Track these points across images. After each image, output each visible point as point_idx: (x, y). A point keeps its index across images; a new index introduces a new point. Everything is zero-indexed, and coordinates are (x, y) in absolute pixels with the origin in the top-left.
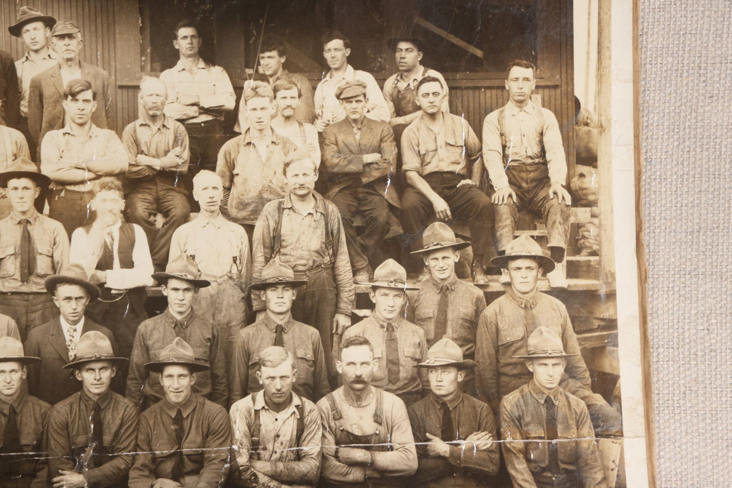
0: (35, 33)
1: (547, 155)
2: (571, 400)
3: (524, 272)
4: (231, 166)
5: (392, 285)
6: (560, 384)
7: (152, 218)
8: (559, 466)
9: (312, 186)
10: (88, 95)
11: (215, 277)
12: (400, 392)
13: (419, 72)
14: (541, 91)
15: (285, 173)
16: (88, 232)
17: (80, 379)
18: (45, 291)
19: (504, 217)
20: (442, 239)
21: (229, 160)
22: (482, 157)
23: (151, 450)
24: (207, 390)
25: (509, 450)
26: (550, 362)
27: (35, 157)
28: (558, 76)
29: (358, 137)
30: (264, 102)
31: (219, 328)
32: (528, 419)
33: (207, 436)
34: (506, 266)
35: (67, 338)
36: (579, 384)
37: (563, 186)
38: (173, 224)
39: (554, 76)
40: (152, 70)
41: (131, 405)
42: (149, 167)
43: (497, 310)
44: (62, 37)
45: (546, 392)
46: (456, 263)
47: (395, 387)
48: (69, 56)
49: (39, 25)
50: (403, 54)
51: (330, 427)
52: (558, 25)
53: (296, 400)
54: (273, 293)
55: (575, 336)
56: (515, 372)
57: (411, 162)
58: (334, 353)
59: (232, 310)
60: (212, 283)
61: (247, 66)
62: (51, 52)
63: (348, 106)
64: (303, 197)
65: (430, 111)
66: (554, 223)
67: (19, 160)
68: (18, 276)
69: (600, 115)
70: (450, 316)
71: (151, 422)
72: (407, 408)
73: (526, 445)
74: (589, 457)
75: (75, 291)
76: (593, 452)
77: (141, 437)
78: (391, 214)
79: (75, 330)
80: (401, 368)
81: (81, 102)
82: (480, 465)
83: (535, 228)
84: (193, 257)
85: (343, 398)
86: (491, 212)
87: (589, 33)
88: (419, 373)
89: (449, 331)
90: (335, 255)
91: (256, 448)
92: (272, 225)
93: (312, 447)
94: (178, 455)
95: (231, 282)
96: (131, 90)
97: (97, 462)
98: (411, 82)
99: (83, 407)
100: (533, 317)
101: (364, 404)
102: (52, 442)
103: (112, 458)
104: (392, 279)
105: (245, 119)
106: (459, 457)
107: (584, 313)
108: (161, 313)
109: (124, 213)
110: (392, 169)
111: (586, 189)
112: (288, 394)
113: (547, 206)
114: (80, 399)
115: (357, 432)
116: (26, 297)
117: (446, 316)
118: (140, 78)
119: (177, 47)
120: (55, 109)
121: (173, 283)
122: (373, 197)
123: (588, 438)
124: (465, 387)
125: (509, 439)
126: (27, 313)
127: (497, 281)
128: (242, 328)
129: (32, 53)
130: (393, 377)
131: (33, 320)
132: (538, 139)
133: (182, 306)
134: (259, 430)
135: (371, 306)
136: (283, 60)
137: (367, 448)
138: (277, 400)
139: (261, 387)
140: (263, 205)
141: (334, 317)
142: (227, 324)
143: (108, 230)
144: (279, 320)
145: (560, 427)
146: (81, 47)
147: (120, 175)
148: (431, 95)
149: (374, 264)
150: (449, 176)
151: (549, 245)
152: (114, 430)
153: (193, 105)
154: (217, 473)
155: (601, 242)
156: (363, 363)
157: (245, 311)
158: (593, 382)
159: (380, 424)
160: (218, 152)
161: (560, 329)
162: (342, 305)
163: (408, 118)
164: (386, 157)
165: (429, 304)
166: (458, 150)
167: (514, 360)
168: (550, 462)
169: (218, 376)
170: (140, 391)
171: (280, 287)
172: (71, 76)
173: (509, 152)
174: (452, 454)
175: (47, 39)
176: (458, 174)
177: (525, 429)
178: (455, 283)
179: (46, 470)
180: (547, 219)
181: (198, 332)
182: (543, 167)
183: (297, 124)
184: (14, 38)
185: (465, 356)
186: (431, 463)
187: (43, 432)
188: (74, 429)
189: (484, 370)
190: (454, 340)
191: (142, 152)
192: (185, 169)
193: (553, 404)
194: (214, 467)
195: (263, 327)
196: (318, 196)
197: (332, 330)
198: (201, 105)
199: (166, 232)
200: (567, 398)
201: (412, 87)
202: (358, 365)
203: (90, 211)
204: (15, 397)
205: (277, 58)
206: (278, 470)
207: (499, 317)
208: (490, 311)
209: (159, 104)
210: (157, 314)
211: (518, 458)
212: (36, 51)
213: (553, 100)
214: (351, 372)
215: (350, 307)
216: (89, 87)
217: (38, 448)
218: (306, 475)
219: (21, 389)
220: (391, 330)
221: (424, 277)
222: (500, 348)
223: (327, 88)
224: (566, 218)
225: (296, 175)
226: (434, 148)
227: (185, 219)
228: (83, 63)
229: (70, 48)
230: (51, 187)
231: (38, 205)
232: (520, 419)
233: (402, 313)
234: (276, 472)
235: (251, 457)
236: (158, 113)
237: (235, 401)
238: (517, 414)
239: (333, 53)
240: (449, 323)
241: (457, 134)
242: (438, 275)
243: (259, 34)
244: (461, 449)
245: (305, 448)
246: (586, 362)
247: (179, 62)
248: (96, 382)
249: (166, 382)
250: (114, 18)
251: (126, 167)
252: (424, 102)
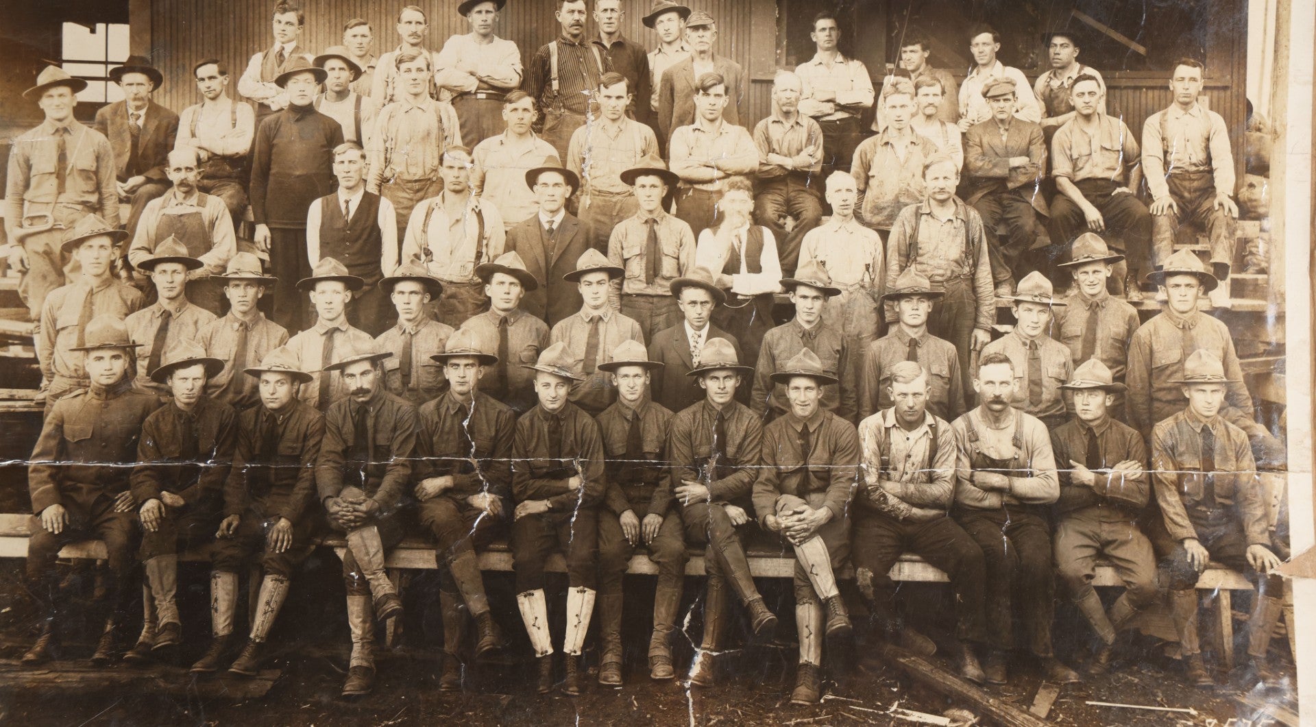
0: (669, 24)
1: (1213, 163)
2: (1230, 430)
3: (1183, 290)
4: (867, 167)
5: (1037, 300)
6: (1219, 412)
7: (781, 221)
8: (1214, 500)
9: (953, 190)
10: (720, 89)
11: (846, 285)
12: (1042, 415)
13: (1075, 70)
14: (1209, 93)
15: (924, 175)
16: (715, 233)
17: (703, 387)
18: (670, 294)
19: (1164, 228)
20: (1094, 251)
21: (864, 160)
22: (1141, 164)
23: (775, 464)
24: (835, 405)
25: (1160, 482)
26: (1208, 388)
27: (664, 154)
28: (1228, 77)
29: (1004, 138)
30: (906, 99)
31: (849, 339)
32: (1182, 449)
33: (834, 453)
34: (1163, 282)
35: (692, 344)
36: (1240, 413)
37: (1229, 197)
38: (804, 227)
39: (1223, 76)
40: (787, 64)
41: (756, 416)
42: (781, 166)
43: (1152, 330)
44: (696, 28)
45: (1203, 420)
46: (1107, 278)
47: (1037, 410)
48: (702, 48)
49: (674, 15)
50: (1058, 49)
51: (965, 449)
52: (1231, 20)
53: (930, 419)
54: (907, 304)
55: (1238, 361)
56: (1169, 397)
57: (1061, 167)
58: (972, 371)
59: (863, 321)
60: (843, 292)
61: (888, 61)
62: (684, 44)
63: (995, 105)
64: (942, 202)
65: (1085, 112)
66: (1219, 237)
67: (647, 157)
68: (643, 277)
69: (1274, 120)
70: (1099, 335)
71: (776, 435)
72: (1049, 431)
73: (1180, 477)
74: (1249, 492)
75: (700, 295)
76: (1253, 487)
77: (766, 451)
78: (1038, 222)
79: (700, 336)
80: (1044, 389)
81: (712, 96)
82: (1127, 496)
83: (1197, 242)
84: (823, 263)
85: (980, 418)
86: (1149, 223)
87: (1265, 30)
88: (1064, 396)
89: (1098, 351)
90: (975, 265)
91: (885, 467)
92: (909, 231)
93: (945, 469)
94: (803, 471)
95: (863, 291)
96: (764, 85)
97: (720, 474)
98: (1065, 80)
99: (706, 416)
100: (1192, 339)
101: (1003, 426)
102: (675, 451)
103: (736, 471)
104: (1036, 293)
105: (884, 117)
106: (1104, 487)
107: (1248, 336)
108: (789, 321)
109: (753, 214)
110: (1041, 175)
111: (1255, 200)
112: (921, 412)
113: (1212, 218)
114: (704, 408)
115: (995, 456)
116: (651, 300)
117: (1095, 335)
118: (775, 72)
119: (814, 40)
120: (686, 103)
121: (802, 290)
122: (1019, 204)
123: (1248, 471)
124: (1114, 412)
125: (1160, 470)
126: (651, 316)
127: (1153, 298)
128: (873, 340)
129: (664, 45)
130: (1035, 398)
131: (658, 324)
132: (1204, 145)
133: (810, 314)
134: (889, 449)
135: (1014, 322)
136: (926, 54)
137: (1006, 474)
138: (908, 418)
139: (892, 404)
140: (900, 209)
141: (972, 331)
142: (858, 335)
143: (735, 232)
144: (913, 334)
145: (1217, 459)
146: (714, 38)
147: (750, 175)
148: (1087, 94)
149: (1018, 276)
150: (1103, 183)
151: (1212, 261)
152: (738, 441)
153: (829, 101)
154: (845, 492)
155: (1269, 259)
156: (1002, 383)
157: (877, 322)
158: (1256, 411)
159: (1020, 448)
160: (853, 152)
161: (1220, 353)
162: (982, 320)
163: (1060, 119)
164: (1035, 160)
165: (1077, 321)
166: (1115, 155)
167: (1169, 385)
168: (1205, 496)
169: (846, 391)
170: (764, 402)
171: (915, 298)
172: (703, 69)
173: (1171, 158)
174: (1097, 483)
175: (681, 30)
176: (1114, 181)
177: (1179, 459)
178: (1106, 299)
179: (668, 479)
180: (1211, 232)
181: (826, 343)
182: (1208, 176)
183: (939, 124)
184: (647, 29)
185: (1115, 379)
186: (1074, 492)
187: (665, 441)
188: (698, 438)
189: (1135, 394)
190: (1103, 360)
191: (774, 151)
192: (818, 169)
193: (1211, 433)
194: (841, 485)
195: (895, 340)
196: (959, 201)
197: (970, 346)
198: (838, 101)
199: (796, 236)
200: (1227, 428)
201: (1066, 85)
202: (997, 384)
203: (718, 212)
204: (638, 402)
205: (920, 52)
206: (909, 492)
207: (1153, 338)
208: (1143, 331)
209: (793, 99)
210: (785, 323)
211: (1170, 490)
212: (669, 43)
213: (1222, 103)
214: (989, 392)
215: (990, 322)
216: (721, 81)
217: (660, 456)
218: (938, 499)
219: (644, 395)
220: (1034, 347)
221: (1072, 292)
222: (1153, 372)
223: (973, 85)
224: (1232, 233)
225: (937, 178)
226: (1088, 152)
227: (817, 223)
228: (717, 56)
229: (704, 39)
230: (679, 185)
231: (666, 205)
232: (1173, 448)
233: (1046, 330)
234: (906, 494)
235: (880, 477)
236: (792, 109)
237: (865, 417)
238: (1170, 443)
239: (981, 48)
240: (1098, 344)
241: (1114, 137)
242: (1088, 290)
243: (902, 26)
244: (1107, 478)
245: (938, 470)
246: (1249, 390)
247: (816, 56)
248: (719, 391)
249: (792, 395)
250: (750, 9)
251: (756, 166)
252: (1078, 102)
